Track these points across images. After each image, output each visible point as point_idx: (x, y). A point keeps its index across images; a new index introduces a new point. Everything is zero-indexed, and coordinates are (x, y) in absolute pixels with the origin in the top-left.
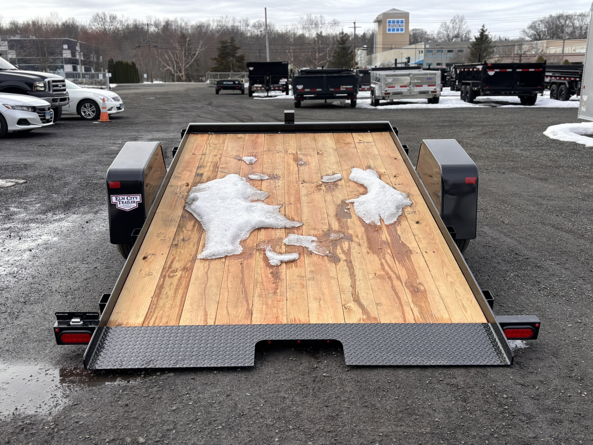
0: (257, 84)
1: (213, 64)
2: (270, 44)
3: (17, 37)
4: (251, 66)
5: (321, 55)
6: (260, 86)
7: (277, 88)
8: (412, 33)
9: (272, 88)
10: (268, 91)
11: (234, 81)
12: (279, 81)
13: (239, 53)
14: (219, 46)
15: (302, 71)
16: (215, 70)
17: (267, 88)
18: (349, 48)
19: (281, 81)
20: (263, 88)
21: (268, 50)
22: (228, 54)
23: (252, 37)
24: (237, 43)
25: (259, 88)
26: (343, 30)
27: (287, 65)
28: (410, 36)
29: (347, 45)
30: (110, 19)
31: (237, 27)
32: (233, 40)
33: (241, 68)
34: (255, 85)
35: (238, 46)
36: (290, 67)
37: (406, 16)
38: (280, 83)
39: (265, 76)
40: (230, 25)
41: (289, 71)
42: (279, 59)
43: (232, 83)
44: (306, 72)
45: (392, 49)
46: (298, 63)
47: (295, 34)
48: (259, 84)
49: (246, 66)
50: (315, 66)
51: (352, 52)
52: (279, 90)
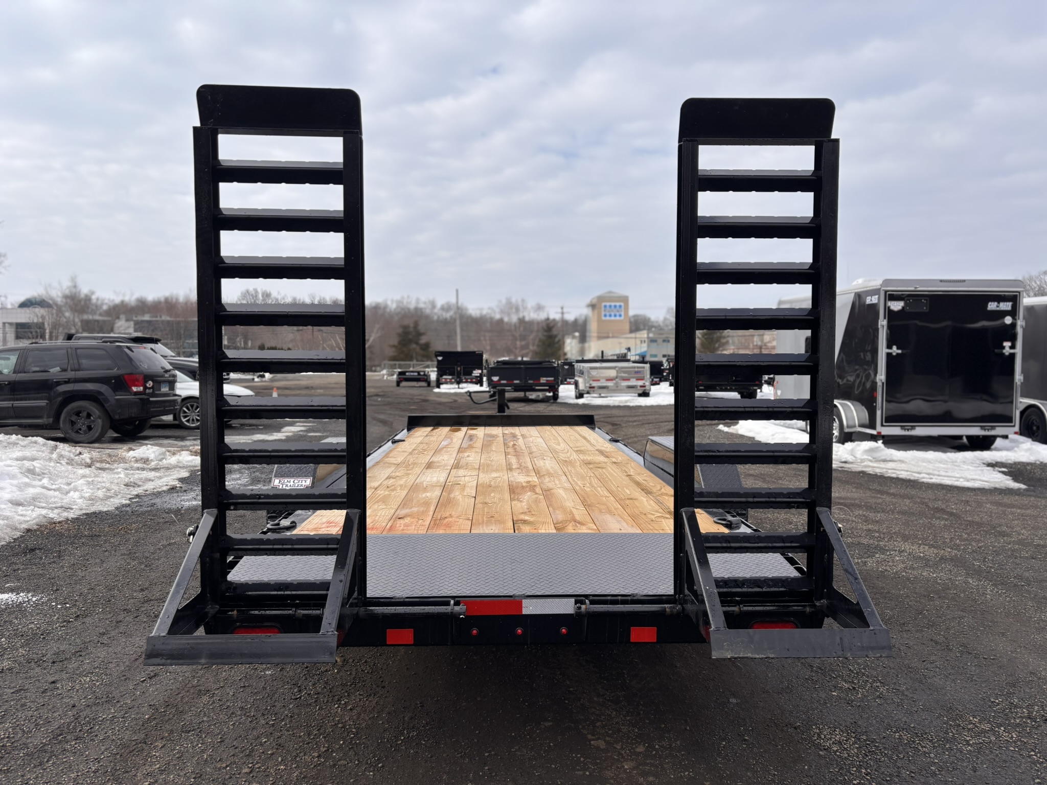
0: (446, 375)
1: (391, 352)
2: (462, 330)
3: (147, 317)
4: (440, 356)
5: (523, 343)
6: (450, 377)
7: (469, 380)
8: (632, 320)
9: (464, 380)
10: (458, 383)
11: (419, 372)
12: (472, 373)
13: (423, 340)
14: (400, 330)
15: (498, 362)
16: (394, 359)
17: (458, 380)
18: (556, 336)
19: (474, 372)
20: (453, 380)
21: (459, 338)
22: (410, 341)
23: (438, 321)
24: (421, 328)
25: (448, 380)
26: (548, 315)
27: (481, 355)
28: (630, 323)
29: (554, 332)
30: (263, 296)
31: (421, 309)
32: (416, 324)
33: (427, 357)
34: (445, 377)
35: (422, 331)
36: (485, 357)
37: (625, 300)
38: (473, 375)
39: (456, 367)
40: (412, 306)
41: (484, 361)
42: (472, 348)
43: (416, 374)
44: (504, 363)
45: (608, 337)
46: (495, 351)
47: (491, 318)
48: (449, 375)
49: (434, 355)
50: (516, 356)
51: (559, 341)
52: (472, 382)
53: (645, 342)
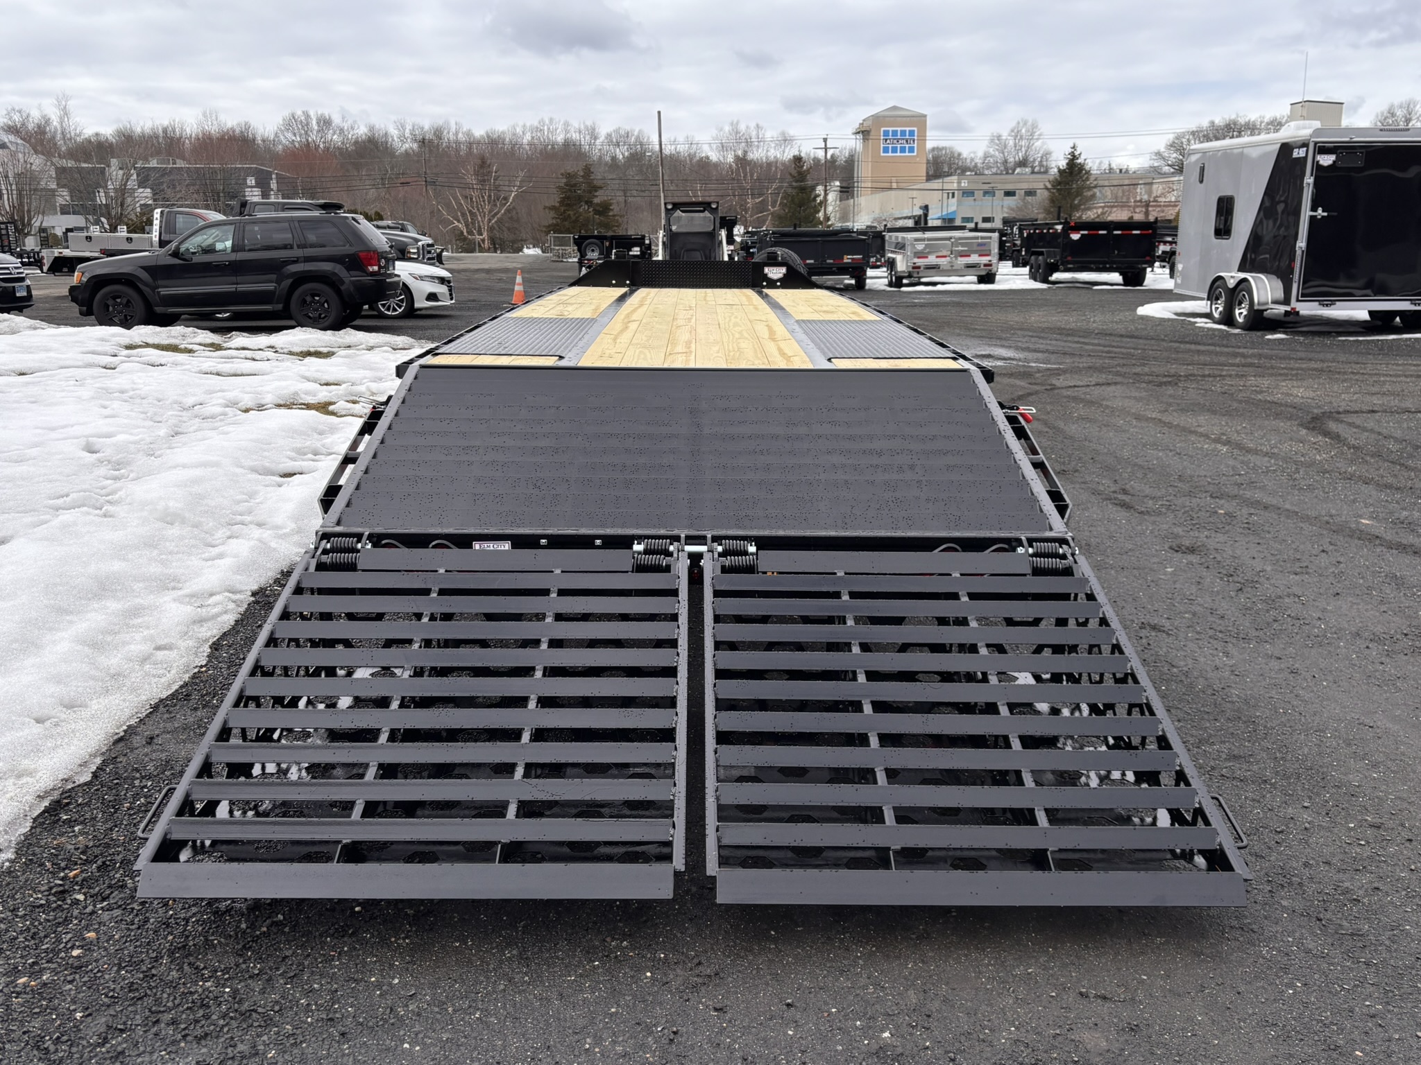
5: (757, 201)
8: (932, 157)
13: (600, 197)
18: (813, 188)
22: (579, 199)
26: (799, 151)
28: (929, 162)
29: (809, 182)
32: (588, 170)
37: (919, 121)
45: (890, 188)
53: (953, 196)
